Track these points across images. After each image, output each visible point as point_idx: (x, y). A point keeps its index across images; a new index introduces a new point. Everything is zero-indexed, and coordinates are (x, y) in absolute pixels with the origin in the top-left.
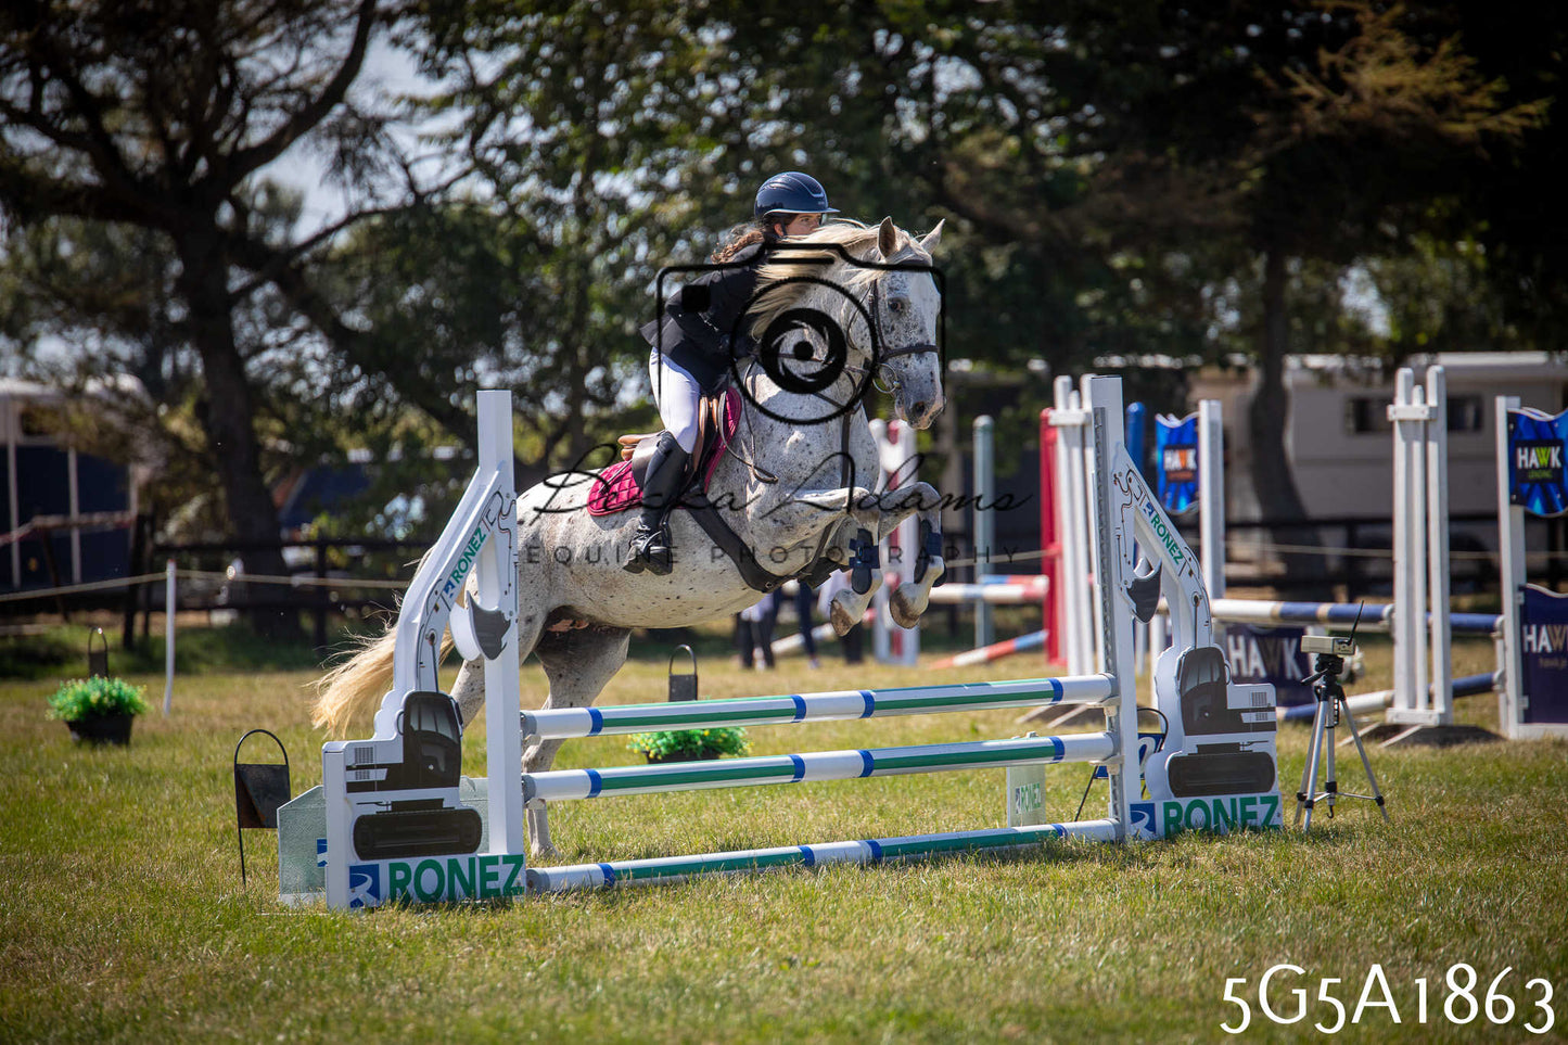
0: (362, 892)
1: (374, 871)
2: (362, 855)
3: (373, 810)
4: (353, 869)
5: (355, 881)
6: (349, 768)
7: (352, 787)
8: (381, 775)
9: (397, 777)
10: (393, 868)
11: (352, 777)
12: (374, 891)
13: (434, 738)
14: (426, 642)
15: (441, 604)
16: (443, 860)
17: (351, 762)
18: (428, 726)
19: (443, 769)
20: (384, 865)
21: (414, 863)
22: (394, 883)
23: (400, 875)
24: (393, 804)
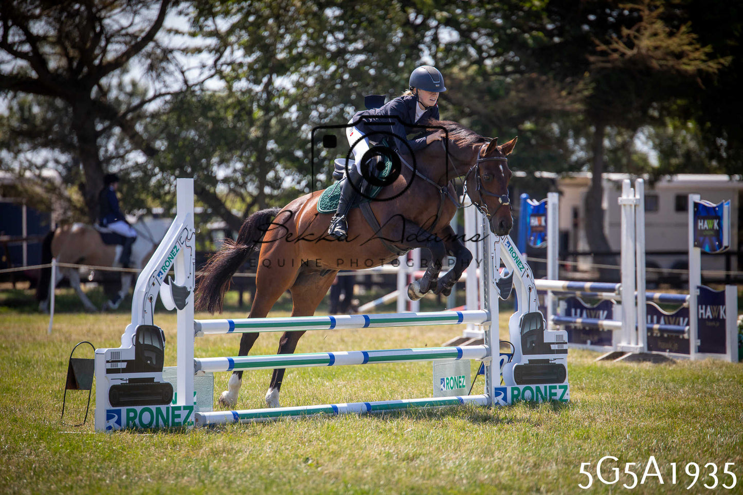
0: (112, 422)
1: (119, 413)
2: (113, 405)
3: (119, 383)
4: (108, 411)
5: (109, 416)
6: (108, 362)
7: (109, 371)
8: (124, 365)
9: (132, 366)
10: (128, 411)
11: (109, 366)
12: (119, 422)
13: (151, 348)
14: (148, 301)
15: (156, 282)
16: (153, 408)
17: (109, 359)
18: (148, 342)
19: (154, 363)
20: (124, 410)
21: (139, 409)
22: (128, 418)
23: (132, 415)
24: (130, 380)
